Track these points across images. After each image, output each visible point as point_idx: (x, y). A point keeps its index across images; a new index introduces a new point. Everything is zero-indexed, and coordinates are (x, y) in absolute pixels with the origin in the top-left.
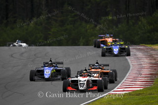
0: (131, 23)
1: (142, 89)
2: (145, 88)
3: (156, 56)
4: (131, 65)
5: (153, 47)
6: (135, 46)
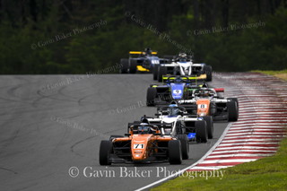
1: (254, 160)
2: (260, 159)
3: (283, 95)
5: (276, 75)
6: (240, 74)
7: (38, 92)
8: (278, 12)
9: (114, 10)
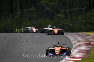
0: (73, 18)
1: (80, 59)
2: (82, 59)
3: (89, 39)
4: (74, 45)
5: (87, 33)
6: (76, 33)
7: (13, 38)
8: (88, 14)
9: (37, 13)
